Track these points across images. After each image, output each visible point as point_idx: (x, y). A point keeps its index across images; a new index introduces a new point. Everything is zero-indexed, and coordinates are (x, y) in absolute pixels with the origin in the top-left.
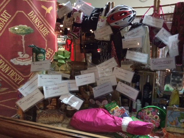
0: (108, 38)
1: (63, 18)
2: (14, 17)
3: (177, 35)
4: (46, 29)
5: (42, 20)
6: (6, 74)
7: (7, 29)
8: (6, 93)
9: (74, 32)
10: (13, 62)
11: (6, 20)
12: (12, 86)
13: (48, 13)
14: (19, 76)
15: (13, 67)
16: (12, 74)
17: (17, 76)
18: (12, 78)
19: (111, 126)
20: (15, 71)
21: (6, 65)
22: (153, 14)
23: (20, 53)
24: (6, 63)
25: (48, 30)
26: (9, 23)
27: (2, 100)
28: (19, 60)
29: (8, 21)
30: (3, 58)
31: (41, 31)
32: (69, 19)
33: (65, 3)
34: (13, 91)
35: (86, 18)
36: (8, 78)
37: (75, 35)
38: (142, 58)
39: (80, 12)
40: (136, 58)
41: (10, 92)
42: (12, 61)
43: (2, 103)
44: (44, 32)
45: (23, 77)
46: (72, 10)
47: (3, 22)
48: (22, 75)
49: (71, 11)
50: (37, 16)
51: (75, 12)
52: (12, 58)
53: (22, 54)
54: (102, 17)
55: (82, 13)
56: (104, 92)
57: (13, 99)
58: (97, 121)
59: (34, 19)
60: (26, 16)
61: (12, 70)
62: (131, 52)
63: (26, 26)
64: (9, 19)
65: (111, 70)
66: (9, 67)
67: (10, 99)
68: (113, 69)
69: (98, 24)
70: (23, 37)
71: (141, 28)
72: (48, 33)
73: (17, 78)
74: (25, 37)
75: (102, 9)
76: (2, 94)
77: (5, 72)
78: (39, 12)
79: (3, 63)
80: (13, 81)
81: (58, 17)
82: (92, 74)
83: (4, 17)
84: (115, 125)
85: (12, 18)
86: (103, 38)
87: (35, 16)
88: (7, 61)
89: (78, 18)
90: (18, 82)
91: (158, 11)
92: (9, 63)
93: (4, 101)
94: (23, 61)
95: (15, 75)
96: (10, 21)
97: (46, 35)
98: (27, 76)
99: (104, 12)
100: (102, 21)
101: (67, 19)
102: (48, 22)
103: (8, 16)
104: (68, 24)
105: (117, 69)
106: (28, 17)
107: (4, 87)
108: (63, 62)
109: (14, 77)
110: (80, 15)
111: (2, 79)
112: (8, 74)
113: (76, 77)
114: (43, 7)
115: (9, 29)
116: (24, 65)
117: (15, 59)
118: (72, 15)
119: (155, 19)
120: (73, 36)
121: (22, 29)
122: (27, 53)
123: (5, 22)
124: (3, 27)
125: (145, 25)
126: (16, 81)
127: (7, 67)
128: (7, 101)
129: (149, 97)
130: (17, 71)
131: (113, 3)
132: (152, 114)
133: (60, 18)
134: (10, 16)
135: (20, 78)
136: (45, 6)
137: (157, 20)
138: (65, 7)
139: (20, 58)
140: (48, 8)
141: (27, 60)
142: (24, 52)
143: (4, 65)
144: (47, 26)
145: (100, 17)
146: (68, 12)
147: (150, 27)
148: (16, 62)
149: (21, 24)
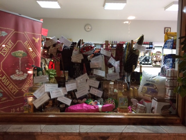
0: (80, 61)
1: (49, 47)
2: (15, 45)
3: (119, 61)
4: (35, 53)
5: (32, 47)
6: (6, 87)
7: (10, 53)
8: (5, 101)
9: (58, 56)
10: (12, 78)
11: (10, 47)
12: (10, 96)
13: (36, 42)
14: (15, 88)
15: (12, 82)
16: (11, 87)
17: (14, 88)
18: (11, 90)
19: (93, 109)
20: (13, 84)
21: (8, 80)
22: (105, 48)
23: (17, 71)
24: (7, 78)
25: (36, 54)
26: (12, 49)
27: (2, 107)
28: (16, 76)
29: (11, 48)
30: (6, 75)
31: (31, 54)
32: (54, 48)
33: (51, 37)
34: (10, 100)
35: (65, 48)
36: (7, 90)
37: (58, 58)
38: (102, 74)
39: (62, 44)
40: (99, 73)
41: (8, 101)
42: (11, 76)
43: (2, 110)
44: (33, 56)
45: (18, 89)
46: (57, 42)
47: (8, 48)
48: (17, 87)
49: (55, 43)
50: (30, 44)
51: (59, 44)
52: (12, 75)
53: (19, 71)
54: (76, 47)
55: (63, 45)
56: (83, 94)
57: (10, 106)
58: (84, 108)
59: (28, 46)
60: (23, 44)
61: (11, 84)
62: (96, 70)
63: (22, 51)
64: (12, 46)
65: (86, 81)
66: (9, 81)
67: (8, 107)
68: (87, 80)
69: (73, 52)
70: (20, 59)
71: (100, 56)
72: (36, 56)
73: (14, 90)
74: (21, 59)
75: (76, 43)
76: (3, 102)
77: (6, 85)
78: (31, 42)
79: (5, 78)
80: (11, 92)
81: (46, 46)
82: (75, 84)
83: (9, 45)
84: (95, 109)
85: (14, 46)
86: (77, 61)
87: (29, 44)
88: (8, 77)
89: (61, 48)
90: (14, 93)
91: (108, 47)
92: (9, 78)
93: (3, 108)
94: (18, 77)
95: (13, 87)
96: (13, 48)
97: (34, 58)
98: (20, 88)
99: (77, 45)
100: (76, 50)
101: (53, 48)
102: (36, 48)
103: (12, 44)
104: (53, 51)
105: (89, 80)
106: (24, 45)
107: (4, 97)
108: (53, 76)
109: (12, 89)
110: (62, 46)
111: (3, 91)
112: (8, 87)
113: (66, 85)
114: (34, 38)
115: (12, 53)
116: (19, 80)
117: (13, 75)
118: (56, 46)
119: (106, 51)
120: (57, 59)
121: (20, 53)
122: (22, 71)
123: (9, 48)
124: (8, 51)
125: (102, 54)
126: (12, 92)
127: (8, 81)
128: (5, 108)
129: (107, 96)
130: (14, 84)
131: (82, 40)
132: (111, 102)
133: (47, 46)
134: (13, 44)
135: (16, 90)
136: (35, 37)
137: (108, 52)
138: (51, 40)
139: (17, 75)
140: (36, 39)
141: (21, 76)
142: (20, 70)
143: (6, 80)
144: (35, 51)
145: (74, 47)
146: (54, 43)
147: (104, 55)
148: (14, 78)
149: (19, 50)
